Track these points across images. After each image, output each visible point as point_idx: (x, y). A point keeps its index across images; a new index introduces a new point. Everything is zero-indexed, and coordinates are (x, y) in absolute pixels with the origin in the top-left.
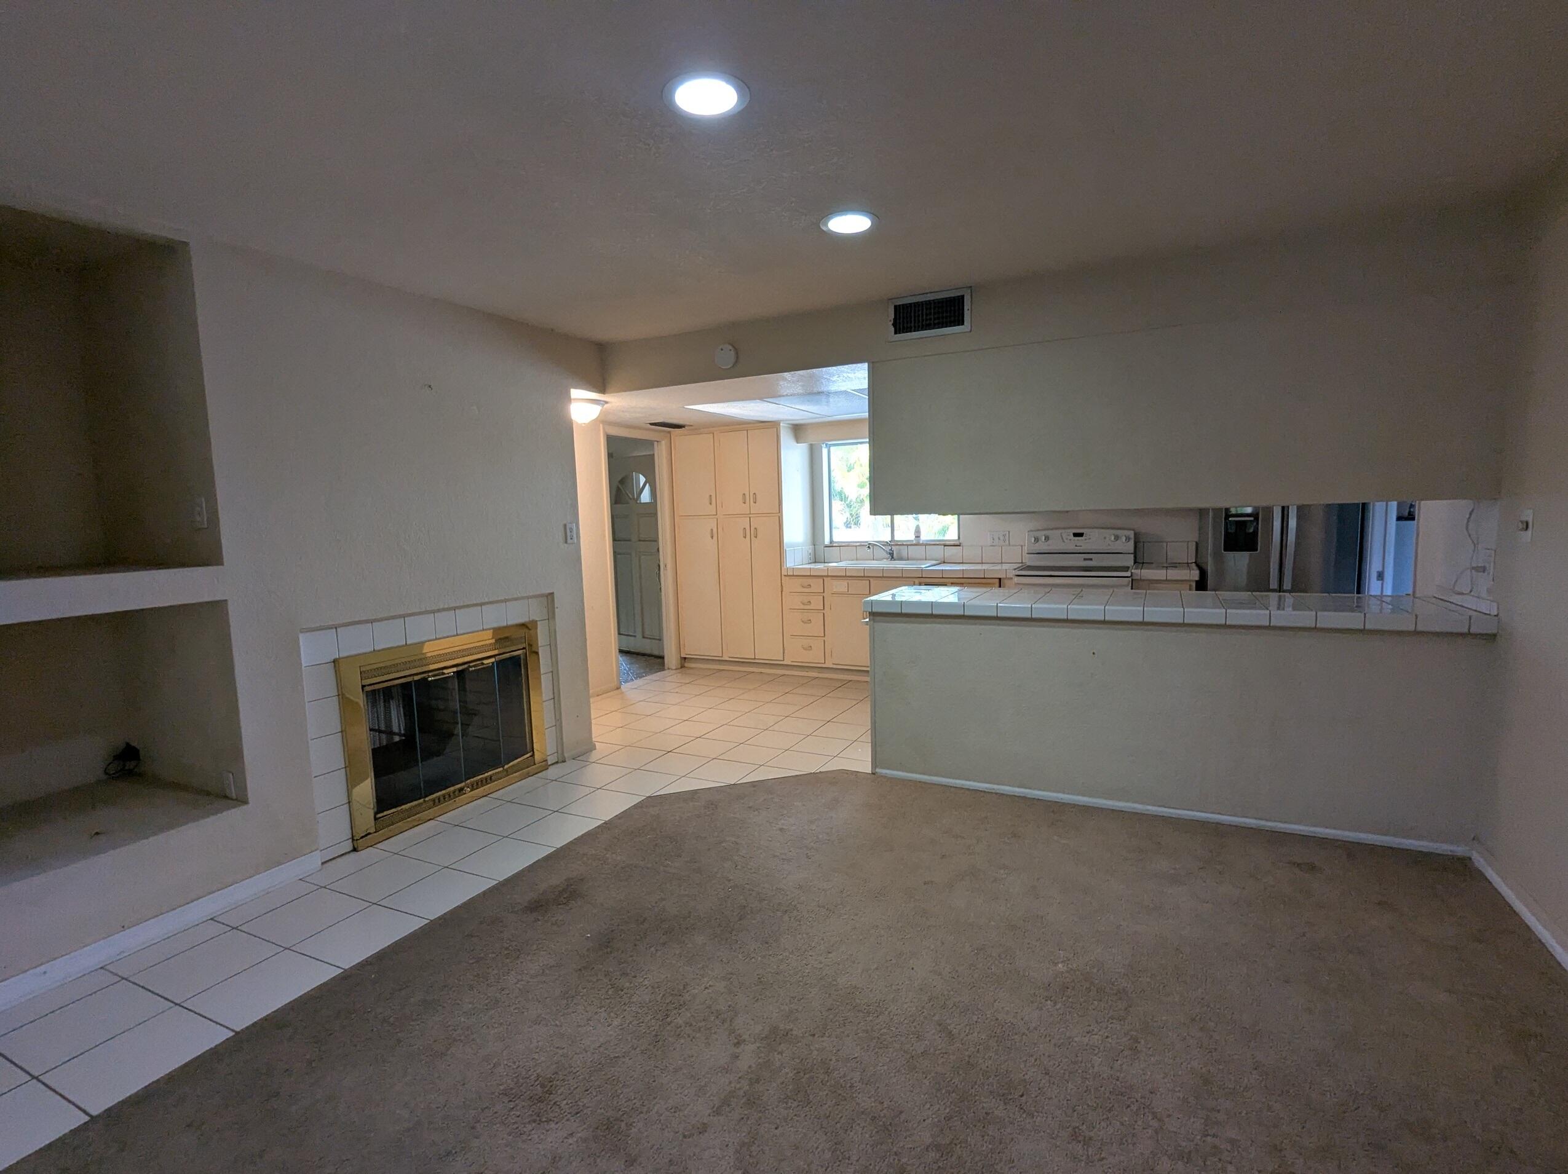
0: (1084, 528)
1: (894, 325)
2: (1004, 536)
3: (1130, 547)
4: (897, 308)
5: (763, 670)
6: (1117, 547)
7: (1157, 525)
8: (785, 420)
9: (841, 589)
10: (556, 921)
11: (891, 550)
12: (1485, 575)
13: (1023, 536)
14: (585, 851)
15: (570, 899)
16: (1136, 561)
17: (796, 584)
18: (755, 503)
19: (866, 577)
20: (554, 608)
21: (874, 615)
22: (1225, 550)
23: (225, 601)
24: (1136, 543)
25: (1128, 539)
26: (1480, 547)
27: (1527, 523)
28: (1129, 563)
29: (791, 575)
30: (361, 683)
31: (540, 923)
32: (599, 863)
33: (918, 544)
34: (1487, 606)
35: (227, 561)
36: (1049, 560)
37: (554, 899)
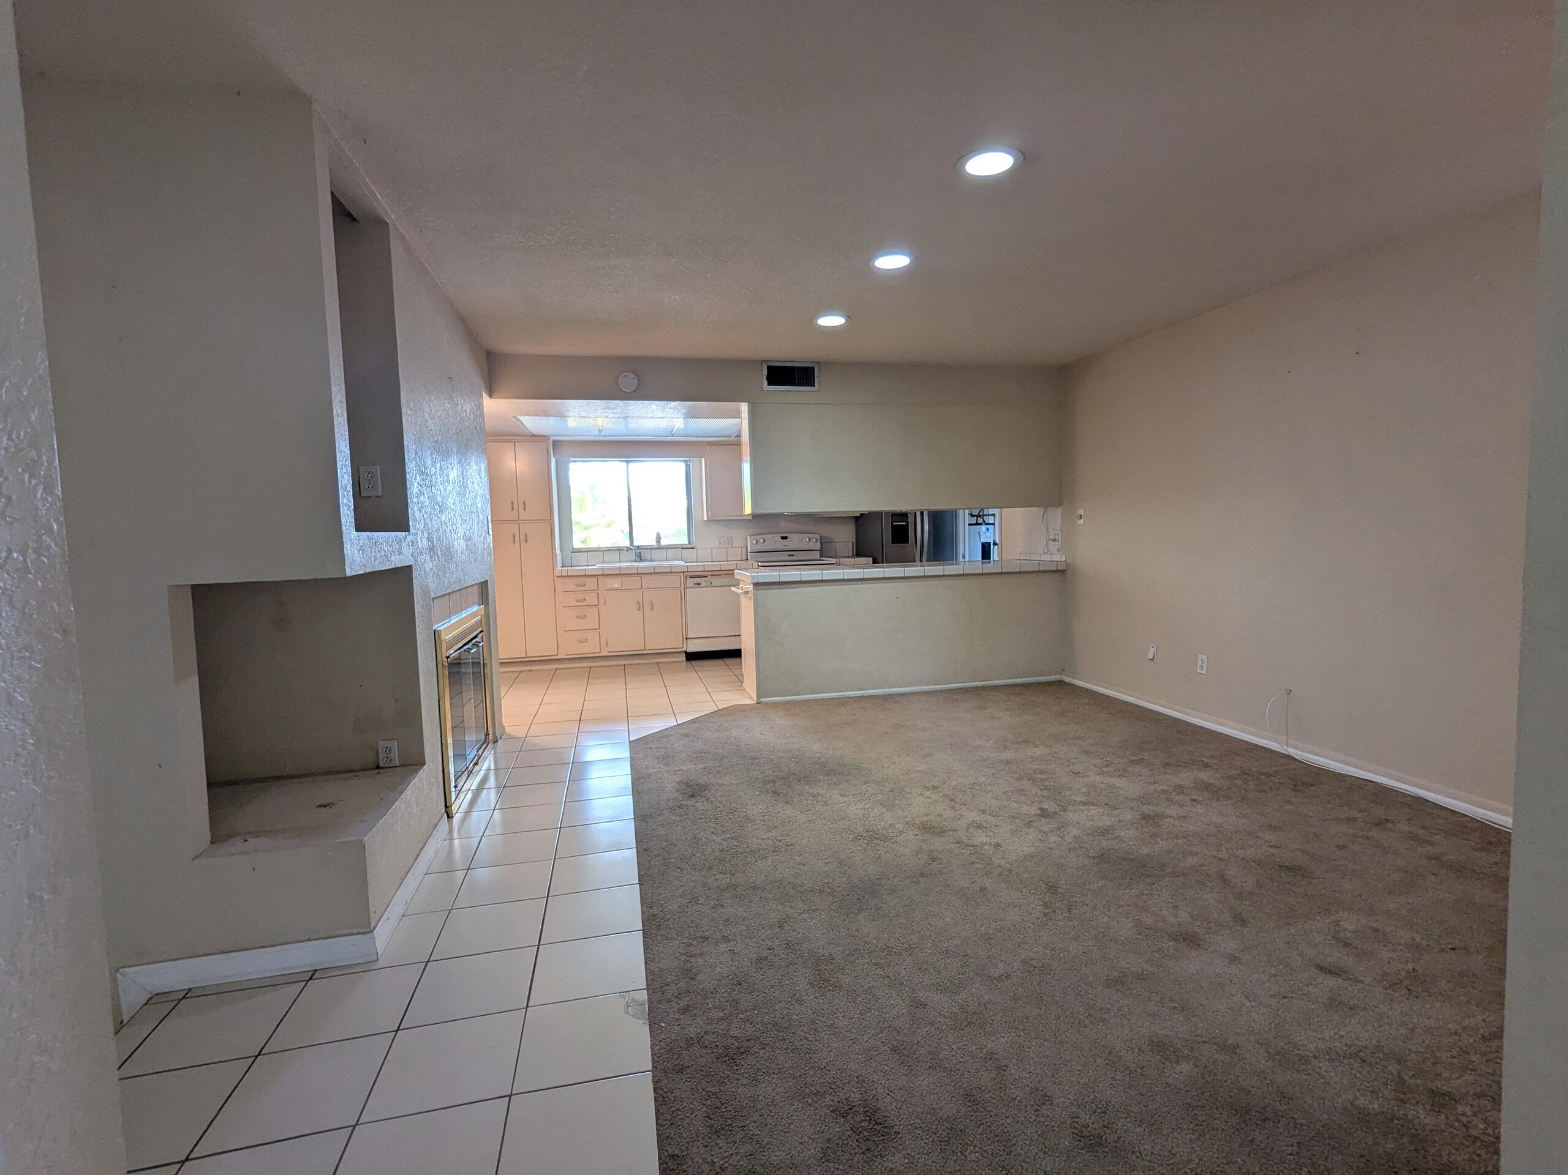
0: (788, 533)
1: (767, 379)
2: (728, 540)
3: (818, 546)
4: (770, 368)
6: (811, 546)
7: (829, 531)
8: (555, 436)
9: (616, 586)
10: (721, 796)
11: (640, 553)
12: (1056, 543)
13: (744, 540)
14: (654, 771)
15: (705, 787)
16: (821, 556)
17: (570, 584)
18: (525, 510)
19: (638, 574)
20: (487, 595)
21: (757, 585)
22: (893, 543)
23: (410, 566)
24: (821, 543)
25: (817, 541)
26: (1050, 530)
27: (1081, 515)
28: (818, 558)
29: (564, 576)
30: (445, 654)
31: (713, 799)
32: (681, 773)
33: (660, 548)
34: (1058, 558)
35: (411, 528)
36: (766, 557)
37: (693, 790)
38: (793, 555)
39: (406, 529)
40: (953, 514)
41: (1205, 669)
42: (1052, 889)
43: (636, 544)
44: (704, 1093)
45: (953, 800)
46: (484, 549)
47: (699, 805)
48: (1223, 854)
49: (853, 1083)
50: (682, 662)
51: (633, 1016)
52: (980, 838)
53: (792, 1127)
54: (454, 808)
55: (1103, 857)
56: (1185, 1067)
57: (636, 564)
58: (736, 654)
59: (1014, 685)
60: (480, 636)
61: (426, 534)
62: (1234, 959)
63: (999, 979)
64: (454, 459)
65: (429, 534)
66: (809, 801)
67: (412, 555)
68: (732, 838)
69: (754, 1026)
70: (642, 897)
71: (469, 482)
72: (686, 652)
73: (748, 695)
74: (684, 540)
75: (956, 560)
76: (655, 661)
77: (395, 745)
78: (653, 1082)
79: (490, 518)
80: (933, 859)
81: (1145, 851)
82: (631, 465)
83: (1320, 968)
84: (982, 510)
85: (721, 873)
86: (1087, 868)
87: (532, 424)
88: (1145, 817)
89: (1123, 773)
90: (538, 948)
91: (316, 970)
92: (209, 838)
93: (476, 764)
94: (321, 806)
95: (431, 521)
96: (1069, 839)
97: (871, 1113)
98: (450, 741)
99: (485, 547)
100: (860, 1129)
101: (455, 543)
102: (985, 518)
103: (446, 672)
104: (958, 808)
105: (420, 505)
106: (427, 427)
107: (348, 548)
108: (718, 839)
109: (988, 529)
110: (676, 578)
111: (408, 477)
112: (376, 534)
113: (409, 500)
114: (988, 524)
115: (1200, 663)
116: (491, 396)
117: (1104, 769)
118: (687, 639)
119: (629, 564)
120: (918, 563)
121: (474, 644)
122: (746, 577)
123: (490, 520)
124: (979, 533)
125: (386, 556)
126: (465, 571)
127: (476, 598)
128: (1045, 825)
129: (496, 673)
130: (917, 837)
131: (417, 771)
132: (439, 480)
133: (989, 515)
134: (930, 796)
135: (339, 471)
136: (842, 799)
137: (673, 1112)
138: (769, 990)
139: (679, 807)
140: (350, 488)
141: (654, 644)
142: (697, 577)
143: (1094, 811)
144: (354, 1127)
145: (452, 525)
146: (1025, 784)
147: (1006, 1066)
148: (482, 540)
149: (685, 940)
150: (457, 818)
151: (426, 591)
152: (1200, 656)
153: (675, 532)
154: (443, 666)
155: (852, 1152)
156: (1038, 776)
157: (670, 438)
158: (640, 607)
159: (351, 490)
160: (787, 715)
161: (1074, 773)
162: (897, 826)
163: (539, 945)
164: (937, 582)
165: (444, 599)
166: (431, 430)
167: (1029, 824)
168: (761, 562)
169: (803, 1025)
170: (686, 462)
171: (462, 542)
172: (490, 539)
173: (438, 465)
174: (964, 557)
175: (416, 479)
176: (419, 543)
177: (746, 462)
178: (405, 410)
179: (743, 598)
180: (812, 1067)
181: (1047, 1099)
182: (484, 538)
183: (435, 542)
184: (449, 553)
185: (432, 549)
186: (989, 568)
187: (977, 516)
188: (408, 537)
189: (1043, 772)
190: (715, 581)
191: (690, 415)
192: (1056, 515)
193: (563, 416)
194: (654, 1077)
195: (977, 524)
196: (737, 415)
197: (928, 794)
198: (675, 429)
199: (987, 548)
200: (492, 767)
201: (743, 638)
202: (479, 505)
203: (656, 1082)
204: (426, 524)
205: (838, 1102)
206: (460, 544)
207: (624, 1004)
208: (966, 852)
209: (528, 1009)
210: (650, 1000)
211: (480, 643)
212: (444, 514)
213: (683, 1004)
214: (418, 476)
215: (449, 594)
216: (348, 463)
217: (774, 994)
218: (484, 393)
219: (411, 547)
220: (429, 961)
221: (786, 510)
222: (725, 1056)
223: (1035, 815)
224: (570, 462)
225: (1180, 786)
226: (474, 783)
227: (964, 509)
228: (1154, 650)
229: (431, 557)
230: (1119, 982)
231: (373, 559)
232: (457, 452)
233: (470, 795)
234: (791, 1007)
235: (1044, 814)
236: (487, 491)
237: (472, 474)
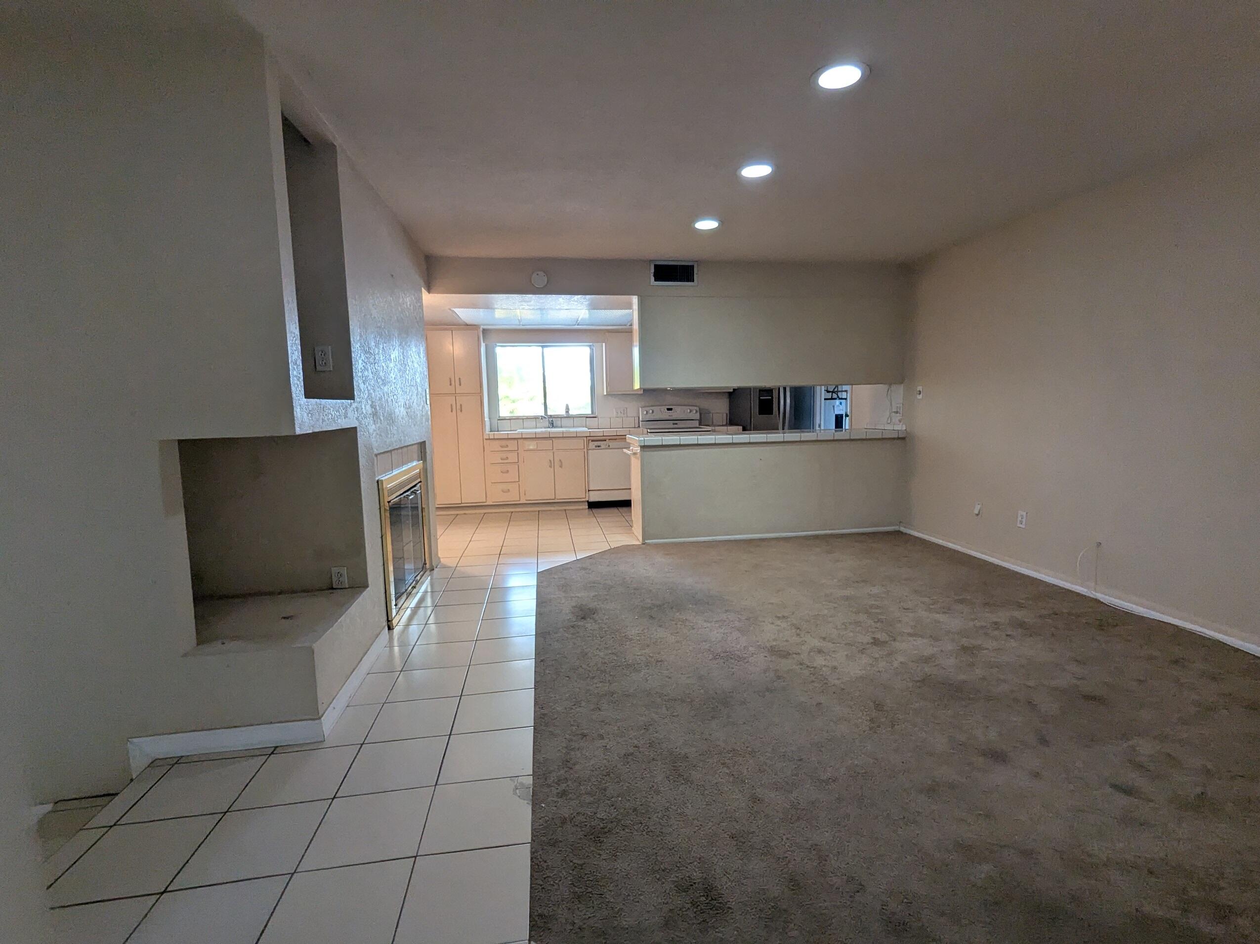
0: (673, 405)
1: (654, 276)
2: (624, 410)
3: (697, 416)
4: (656, 266)
5: (467, 512)
6: (692, 416)
7: (706, 404)
8: (484, 325)
9: (531, 447)
10: (607, 619)
11: (552, 421)
12: (898, 415)
13: (637, 411)
14: (555, 596)
15: (593, 611)
16: (700, 424)
17: (496, 445)
18: (460, 385)
19: (550, 438)
20: (425, 453)
21: (644, 447)
22: (759, 414)
23: (356, 428)
24: (701, 414)
25: (697, 412)
26: (893, 403)
27: (920, 391)
28: (697, 425)
29: (492, 439)
30: (387, 499)
31: (600, 621)
32: (576, 598)
33: (568, 416)
34: (899, 427)
35: (356, 397)
36: (655, 425)
37: (584, 613)
38: (677, 424)
39: (352, 397)
40: (811, 390)
41: (1024, 523)
42: (879, 707)
43: (549, 413)
44: (571, 864)
45: (799, 628)
46: (422, 416)
47: (588, 625)
48: (1031, 683)
49: (695, 863)
50: (586, 509)
51: (519, 797)
52: (819, 661)
53: (642, 897)
54: (395, 622)
55: (925, 681)
56: (986, 867)
57: (549, 430)
58: (627, 504)
59: (857, 534)
60: (418, 485)
61: (370, 402)
62: (1036, 775)
63: (827, 782)
64: (396, 342)
65: (373, 402)
66: (679, 626)
67: (357, 419)
68: (613, 653)
69: (617, 810)
70: (535, 699)
71: (409, 361)
72: (588, 501)
73: (635, 537)
74: (588, 411)
75: (813, 428)
76: (564, 508)
77: (344, 571)
78: (531, 852)
79: (428, 390)
80: (779, 677)
81: (962, 677)
82: (545, 349)
83: (1114, 786)
84: (837, 386)
85: (601, 682)
86: (910, 690)
87: (465, 314)
88: (964, 649)
89: (947, 610)
90: (449, 738)
91: (277, 747)
92: (194, 641)
93: (414, 587)
94: (284, 618)
95: (374, 391)
96: (896, 664)
97: (709, 890)
98: (391, 568)
99: (424, 414)
100: (698, 903)
101: (397, 410)
102: (839, 394)
103: (388, 514)
104: (802, 635)
105: (364, 379)
106: (371, 315)
107: (298, 412)
108: (602, 654)
109: (841, 403)
110: (581, 441)
111: (353, 355)
112: (323, 401)
113: (354, 374)
114: (842, 399)
115: (1020, 519)
116: (429, 291)
117: (931, 607)
118: (589, 491)
119: (544, 430)
120: (780, 431)
121: (412, 492)
122: (635, 440)
123: (428, 392)
124: (834, 407)
125: (333, 419)
126: (405, 433)
127: (415, 456)
128: (876, 652)
129: (433, 516)
130: (766, 658)
131: (361, 592)
132: (381, 359)
133: (842, 391)
134: (780, 624)
135: (289, 348)
136: (705, 625)
137: (545, 878)
138: (632, 781)
139: (573, 627)
140: (300, 362)
141: (563, 494)
142: (597, 441)
143: (919, 642)
144: (293, 874)
145: (393, 396)
146: (862, 617)
147: (827, 856)
148: (421, 408)
149: (567, 736)
150: (397, 630)
151: (369, 448)
152: (1021, 513)
153: (582, 405)
154: (385, 509)
155: (690, 922)
156: (873, 611)
157: (576, 327)
158: (551, 464)
159: (301, 364)
160: (667, 554)
161: (904, 609)
162: (750, 649)
163: (450, 735)
164: (794, 447)
165: (386, 455)
166: (375, 317)
167: (862, 651)
168: (650, 429)
169: (658, 812)
170: (590, 346)
171: (402, 409)
172: (428, 408)
173: (381, 347)
174: (820, 426)
175: (360, 357)
176: (364, 409)
177: (636, 346)
178: (350, 301)
179: (633, 459)
180: (662, 848)
181: (861, 889)
182: (422, 405)
183: (378, 408)
184: (391, 418)
185: (375, 414)
186: (839, 435)
187: (833, 392)
188: (353, 404)
189: (878, 607)
190: (612, 444)
191: (593, 307)
192: (899, 391)
193: (491, 308)
194: (532, 848)
195: (832, 399)
196: (629, 306)
197: (779, 622)
198: (580, 319)
199: (839, 419)
200: (429, 590)
201: (633, 490)
202: (418, 380)
203: (532, 853)
204: (370, 394)
205: (682, 879)
206: (400, 411)
207: (513, 786)
208: (806, 672)
209: (437, 786)
210: (534, 784)
211: (418, 491)
212: (386, 387)
213: (560, 789)
214: (362, 354)
215: (391, 451)
216: (298, 342)
217: (636, 785)
218: (423, 289)
219: (356, 413)
220: (363, 744)
221: (669, 386)
222: (592, 834)
223: (868, 643)
224: (496, 346)
225: (996, 623)
226: (413, 602)
227: (821, 385)
228: (979, 506)
229: (374, 421)
230: (932, 790)
231: (321, 421)
232: (398, 337)
233: (408, 612)
234: (649, 796)
235: (876, 642)
236: (425, 369)
237: (412, 355)
